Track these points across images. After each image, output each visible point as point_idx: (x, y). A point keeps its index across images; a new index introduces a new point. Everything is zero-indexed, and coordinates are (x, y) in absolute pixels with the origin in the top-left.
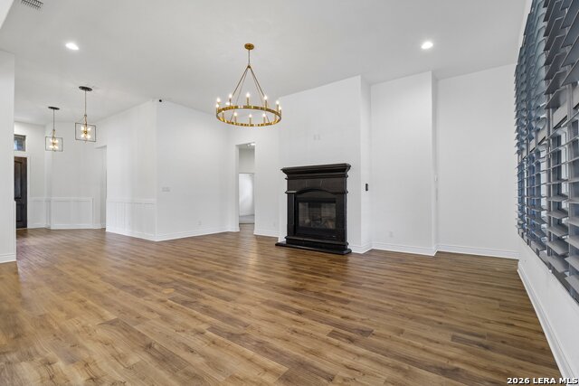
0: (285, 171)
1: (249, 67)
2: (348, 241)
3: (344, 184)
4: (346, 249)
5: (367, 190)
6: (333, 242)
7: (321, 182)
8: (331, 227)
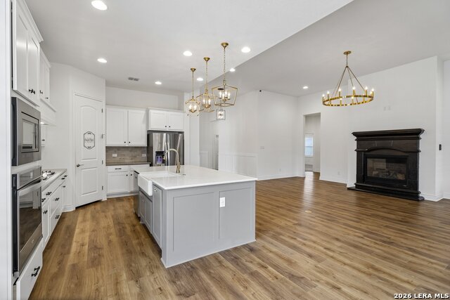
0: (355, 134)
1: (347, 67)
2: (420, 190)
3: (417, 144)
4: (418, 197)
5: (440, 149)
6: (404, 190)
7: (392, 143)
8: (401, 178)
